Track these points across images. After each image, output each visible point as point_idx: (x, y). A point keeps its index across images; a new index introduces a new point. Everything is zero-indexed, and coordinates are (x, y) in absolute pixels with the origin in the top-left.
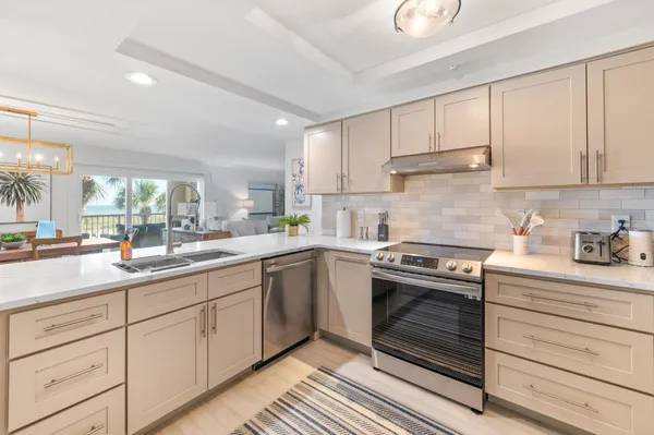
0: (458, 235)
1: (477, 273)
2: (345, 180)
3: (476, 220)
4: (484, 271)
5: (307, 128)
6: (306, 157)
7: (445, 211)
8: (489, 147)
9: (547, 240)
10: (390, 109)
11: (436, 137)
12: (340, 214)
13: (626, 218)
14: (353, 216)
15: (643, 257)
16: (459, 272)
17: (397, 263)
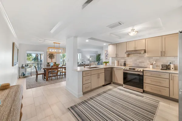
0: (140, 65)
1: (142, 71)
2: (117, 55)
3: (144, 62)
4: (143, 70)
5: (109, 45)
6: (109, 50)
7: (137, 61)
8: (145, 50)
9: (157, 66)
10: (126, 42)
11: (135, 47)
12: (116, 61)
13: (171, 62)
14: (118, 62)
15: (173, 68)
16: (139, 70)
17: (128, 69)
